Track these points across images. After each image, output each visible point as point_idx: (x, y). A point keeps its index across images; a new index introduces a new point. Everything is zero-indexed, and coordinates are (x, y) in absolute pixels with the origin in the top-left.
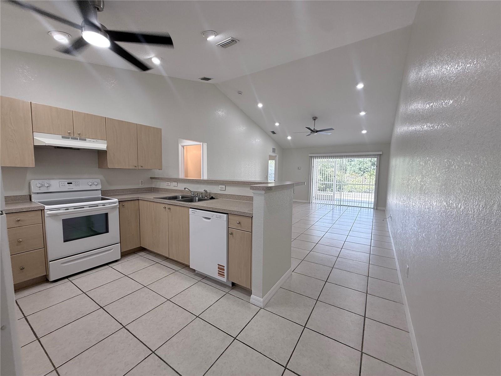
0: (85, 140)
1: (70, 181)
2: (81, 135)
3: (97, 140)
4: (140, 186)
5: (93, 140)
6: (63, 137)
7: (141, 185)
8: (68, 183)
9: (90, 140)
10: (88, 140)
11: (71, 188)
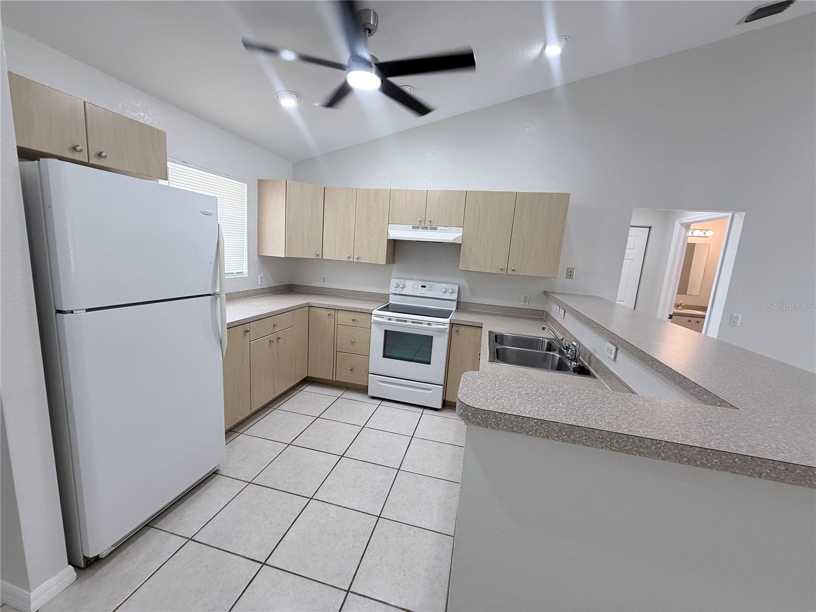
0: (436, 229)
1: (424, 284)
2: (432, 223)
3: (450, 228)
4: (521, 304)
5: (446, 228)
6: (413, 228)
7: (524, 304)
8: (422, 286)
9: (441, 228)
10: (439, 228)
11: (425, 292)
